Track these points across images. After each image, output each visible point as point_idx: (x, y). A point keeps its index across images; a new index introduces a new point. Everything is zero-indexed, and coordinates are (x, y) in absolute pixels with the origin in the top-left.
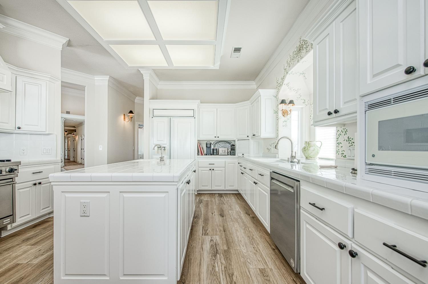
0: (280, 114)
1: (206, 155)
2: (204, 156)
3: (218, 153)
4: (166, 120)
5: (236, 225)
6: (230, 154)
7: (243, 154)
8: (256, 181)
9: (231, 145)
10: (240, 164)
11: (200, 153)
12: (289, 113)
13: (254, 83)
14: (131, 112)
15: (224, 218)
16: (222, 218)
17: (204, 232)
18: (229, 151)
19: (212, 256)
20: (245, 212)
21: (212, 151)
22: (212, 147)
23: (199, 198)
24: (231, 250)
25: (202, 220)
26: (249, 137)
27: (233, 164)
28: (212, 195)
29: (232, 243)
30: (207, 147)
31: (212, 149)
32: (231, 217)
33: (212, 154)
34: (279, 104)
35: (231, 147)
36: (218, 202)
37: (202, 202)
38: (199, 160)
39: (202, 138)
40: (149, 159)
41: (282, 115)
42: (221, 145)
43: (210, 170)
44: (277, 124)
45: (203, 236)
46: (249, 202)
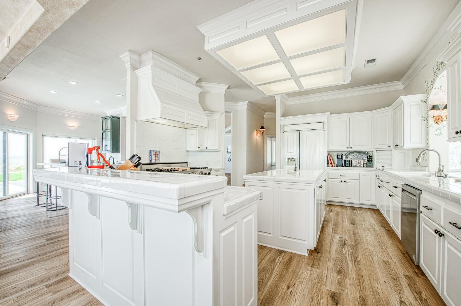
0: (431, 121)
1: (337, 166)
2: (334, 168)
3: (351, 165)
4: (296, 134)
5: (367, 233)
6: (366, 166)
7: (383, 167)
8: (392, 194)
9: (368, 156)
10: (378, 177)
11: (330, 164)
12: (444, 120)
13: (400, 83)
14: (262, 128)
15: (355, 226)
16: (353, 226)
17: (333, 231)
18: (364, 163)
19: (340, 245)
20: (380, 225)
21: (344, 162)
22: (344, 158)
23: (328, 208)
24: (359, 246)
25: (332, 223)
26: (391, 147)
27: (370, 177)
28: (343, 207)
29: (361, 243)
30: (338, 158)
31: (344, 160)
32: (363, 226)
33: (344, 165)
34: (429, 110)
35: (368, 158)
36: (350, 214)
37: (332, 211)
38: (329, 172)
39: (332, 149)
40: (280, 168)
41: (435, 123)
42: (354, 156)
43: (341, 181)
44: (427, 133)
45: (333, 234)
46: (386, 216)
